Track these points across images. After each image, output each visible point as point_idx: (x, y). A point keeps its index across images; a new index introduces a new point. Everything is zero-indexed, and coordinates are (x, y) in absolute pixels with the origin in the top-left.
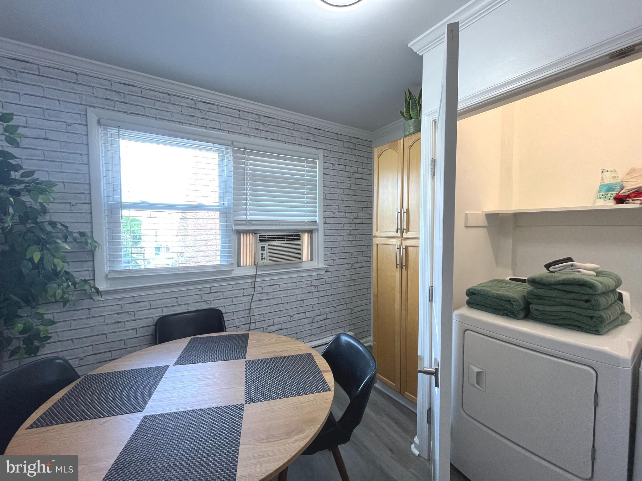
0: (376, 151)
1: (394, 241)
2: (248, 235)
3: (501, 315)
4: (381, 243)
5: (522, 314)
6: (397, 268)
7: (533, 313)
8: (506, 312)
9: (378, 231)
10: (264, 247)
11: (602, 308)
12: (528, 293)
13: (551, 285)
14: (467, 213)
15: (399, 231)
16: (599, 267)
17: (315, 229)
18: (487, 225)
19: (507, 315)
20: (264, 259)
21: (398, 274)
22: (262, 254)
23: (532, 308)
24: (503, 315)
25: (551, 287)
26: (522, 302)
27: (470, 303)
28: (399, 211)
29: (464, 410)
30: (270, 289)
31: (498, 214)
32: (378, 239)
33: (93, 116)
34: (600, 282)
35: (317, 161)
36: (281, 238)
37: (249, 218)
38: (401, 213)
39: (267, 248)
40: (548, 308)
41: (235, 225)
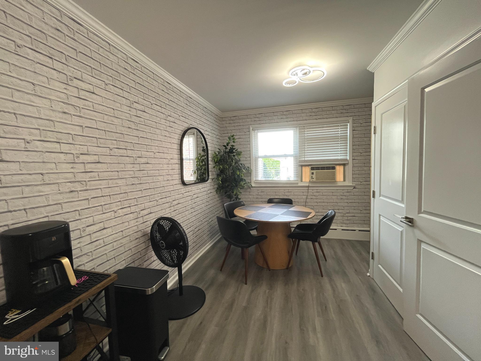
2: (306, 167)
10: (313, 173)
20: (313, 178)
22: (312, 176)
30: (317, 194)
33: (251, 129)
36: (323, 168)
37: (306, 159)
39: (315, 173)
41: (299, 162)
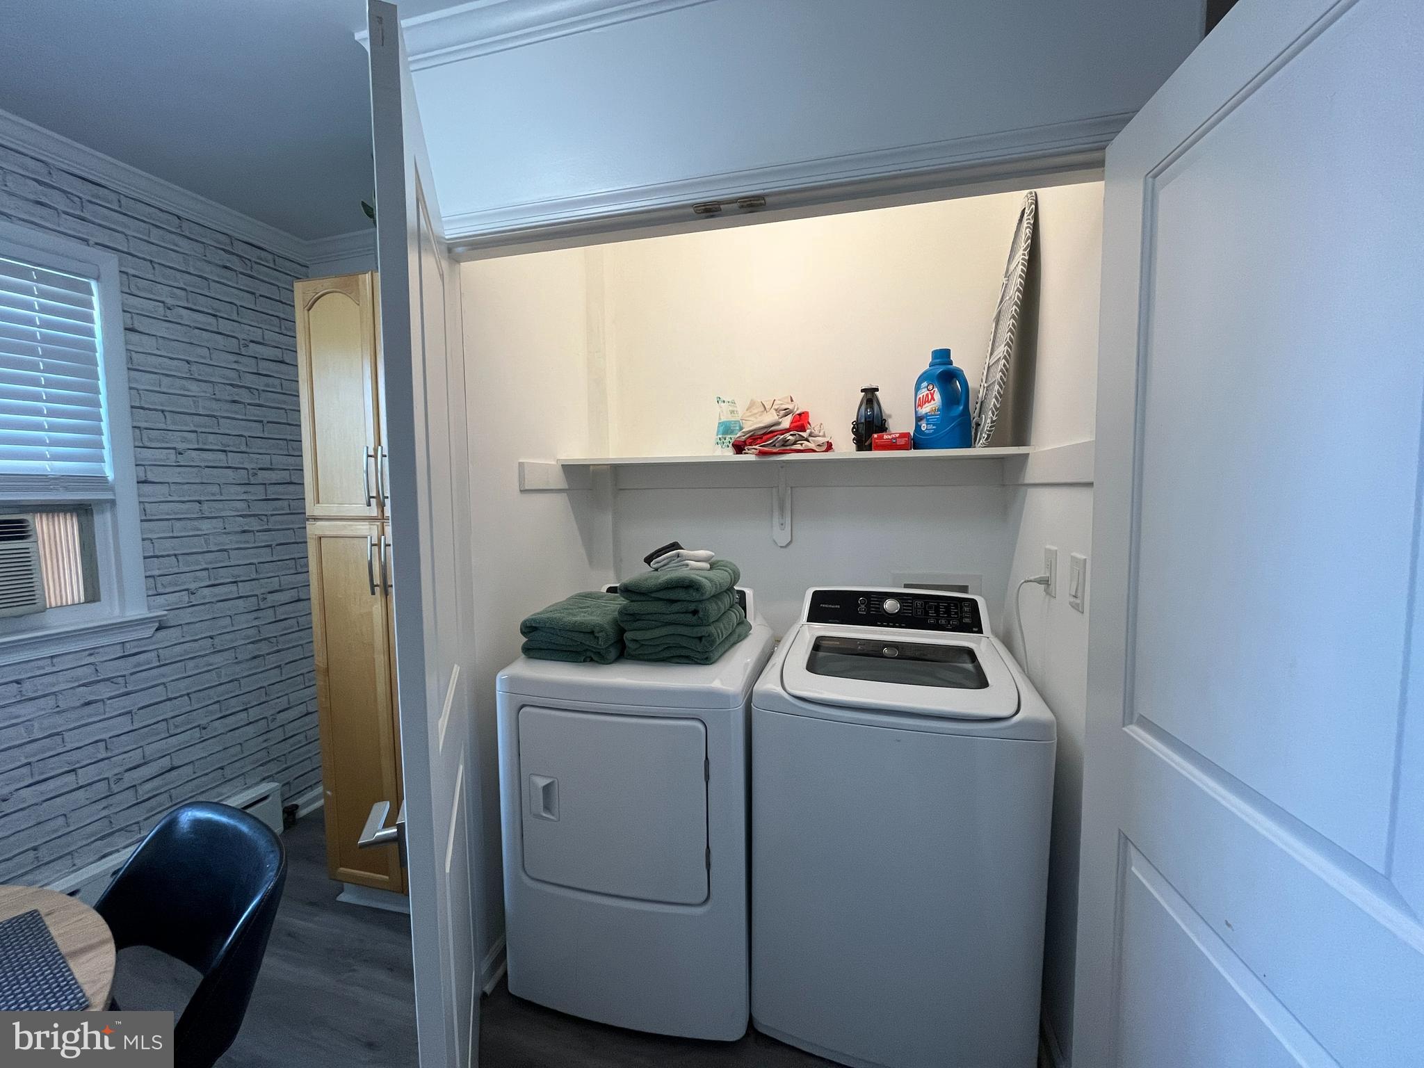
0: (302, 291)
1: (363, 528)
3: (581, 662)
4: (328, 533)
5: (613, 653)
6: (373, 593)
7: (629, 648)
8: (589, 654)
9: (319, 503)
11: (711, 621)
12: (620, 612)
13: (651, 593)
14: (523, 463)
15: (373, 501)
16: (713, 554)
17: (100, 502)
18: (567, 487)
19: (592, 660)
21: (377, 609)
23: (626, 637)
24: (584, 661)
25: (651, 597)
26: (611, 631)
27: (529, 649)
28: (371, 453)
29: (525, 872)
31: (588, 466)
32: (319, 523)
34: (709, 579)
35: (94, 285)
38: (375, 456)
40: (649, 635)
